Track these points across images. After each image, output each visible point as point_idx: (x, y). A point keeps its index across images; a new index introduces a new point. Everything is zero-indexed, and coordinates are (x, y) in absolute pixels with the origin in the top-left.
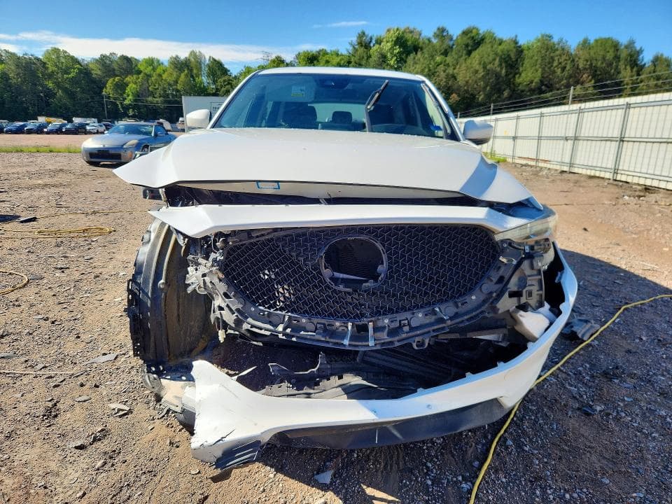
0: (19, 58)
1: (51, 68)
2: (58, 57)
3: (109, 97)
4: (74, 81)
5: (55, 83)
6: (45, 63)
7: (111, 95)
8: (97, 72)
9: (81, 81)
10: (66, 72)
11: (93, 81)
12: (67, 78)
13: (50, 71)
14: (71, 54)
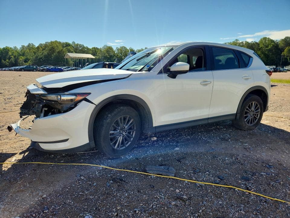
0: (249, 43)
1: (261, 46)
2: (265, 41)
3: (284, 56)
4: (270, 50)
5: (261, 52)
6: (259, 44)
7: (285, 55)
8: (281, 45)
9: (273, 50)
10: (267, 47)
11: (279, 49)
12: (267, 49)
13: (260, 47)
14: (271, 39)
